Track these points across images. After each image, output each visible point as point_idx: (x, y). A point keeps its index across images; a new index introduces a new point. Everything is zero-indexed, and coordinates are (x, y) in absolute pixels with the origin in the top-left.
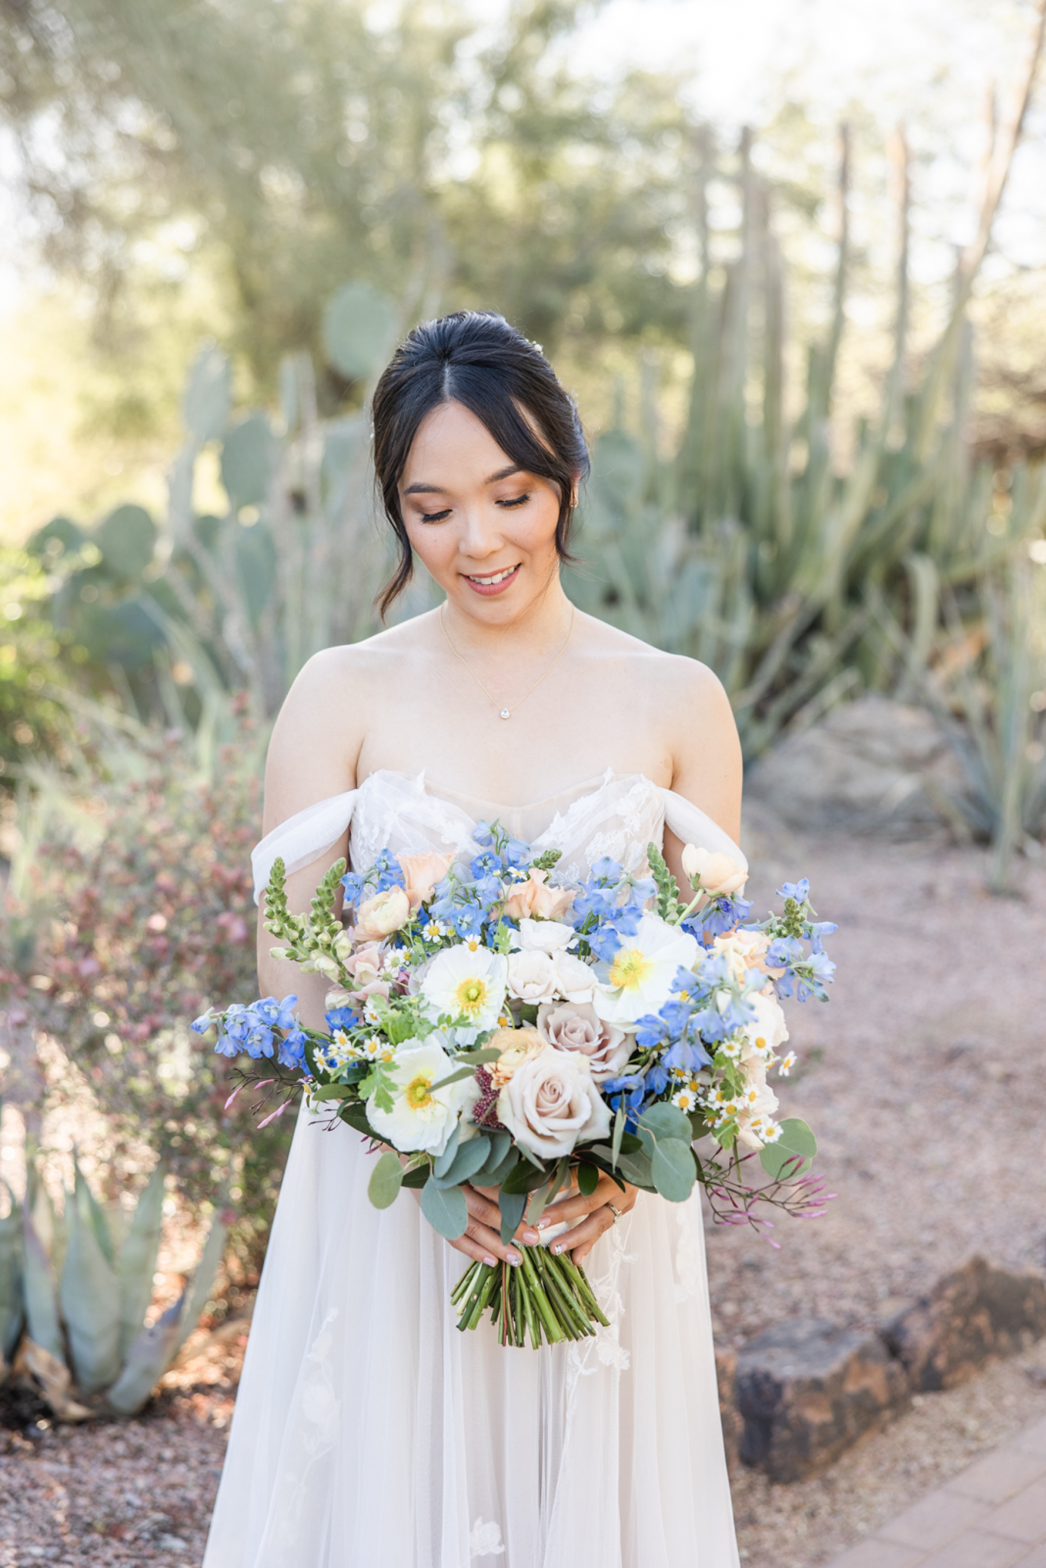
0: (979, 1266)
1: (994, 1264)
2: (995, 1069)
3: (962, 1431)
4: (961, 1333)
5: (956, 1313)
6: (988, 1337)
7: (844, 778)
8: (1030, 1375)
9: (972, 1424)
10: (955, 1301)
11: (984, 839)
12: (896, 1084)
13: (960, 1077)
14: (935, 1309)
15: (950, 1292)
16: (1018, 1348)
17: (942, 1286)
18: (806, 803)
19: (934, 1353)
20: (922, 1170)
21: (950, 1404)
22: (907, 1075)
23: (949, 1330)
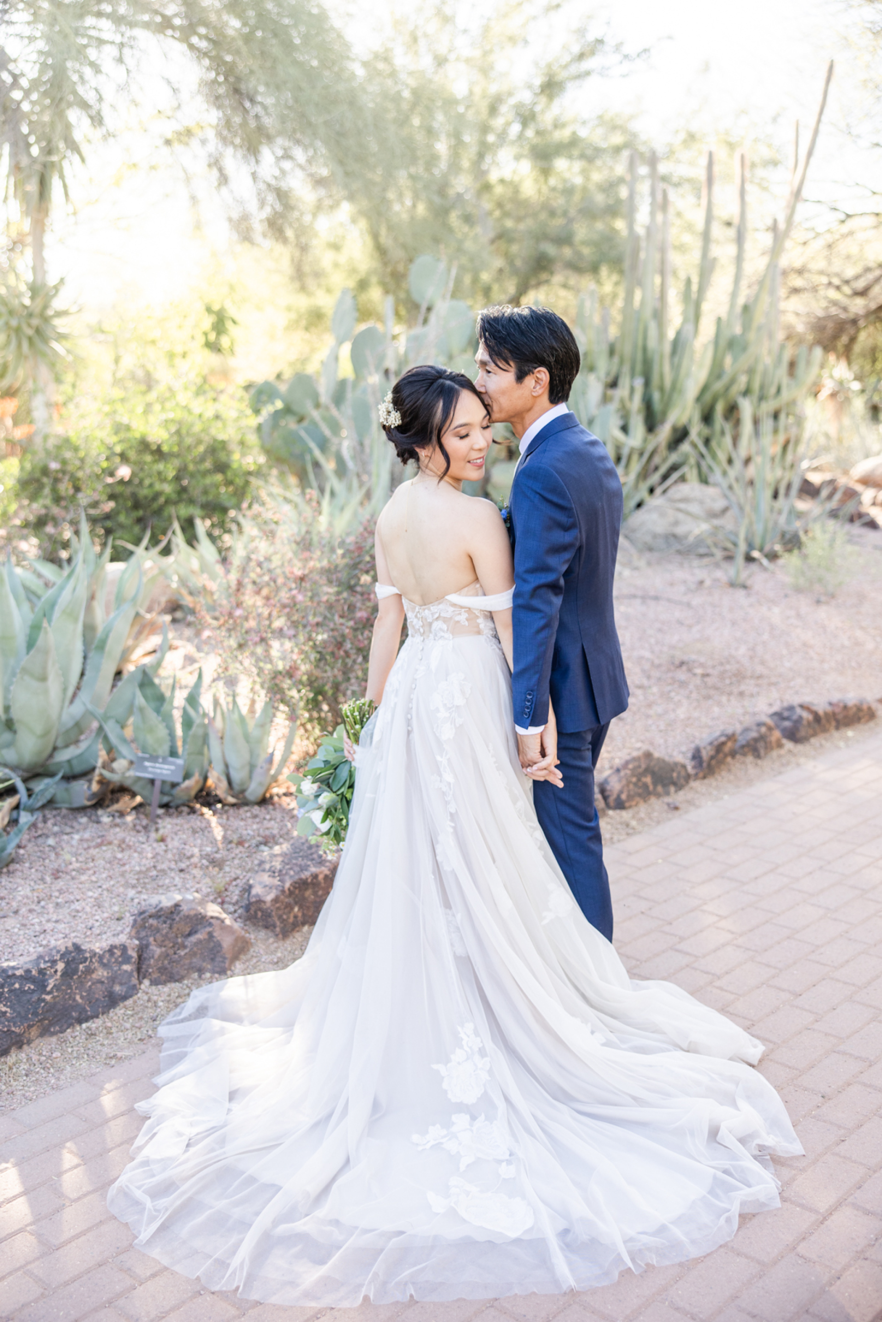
0: (648, 755)
1: (656, 755)
2: (699, 671)
3: (628, 825)
4: (635, 784)
5: (633, 775)
6: (651, 788)
7: (676, 523)
8: (668, 804)
9: (634, 823)
10: (633, 770)
11: (729, 558)
12: (649, 677)
13: (682, 675)
14: (622, 773)
15: (631, 766)
16: (668, 794)
17: (627, 763)
18: (655, 536)
19: (621, 792)
20: (648, 716)
21: (625, 815)
22: (655, 674)
23: (629, 783)
